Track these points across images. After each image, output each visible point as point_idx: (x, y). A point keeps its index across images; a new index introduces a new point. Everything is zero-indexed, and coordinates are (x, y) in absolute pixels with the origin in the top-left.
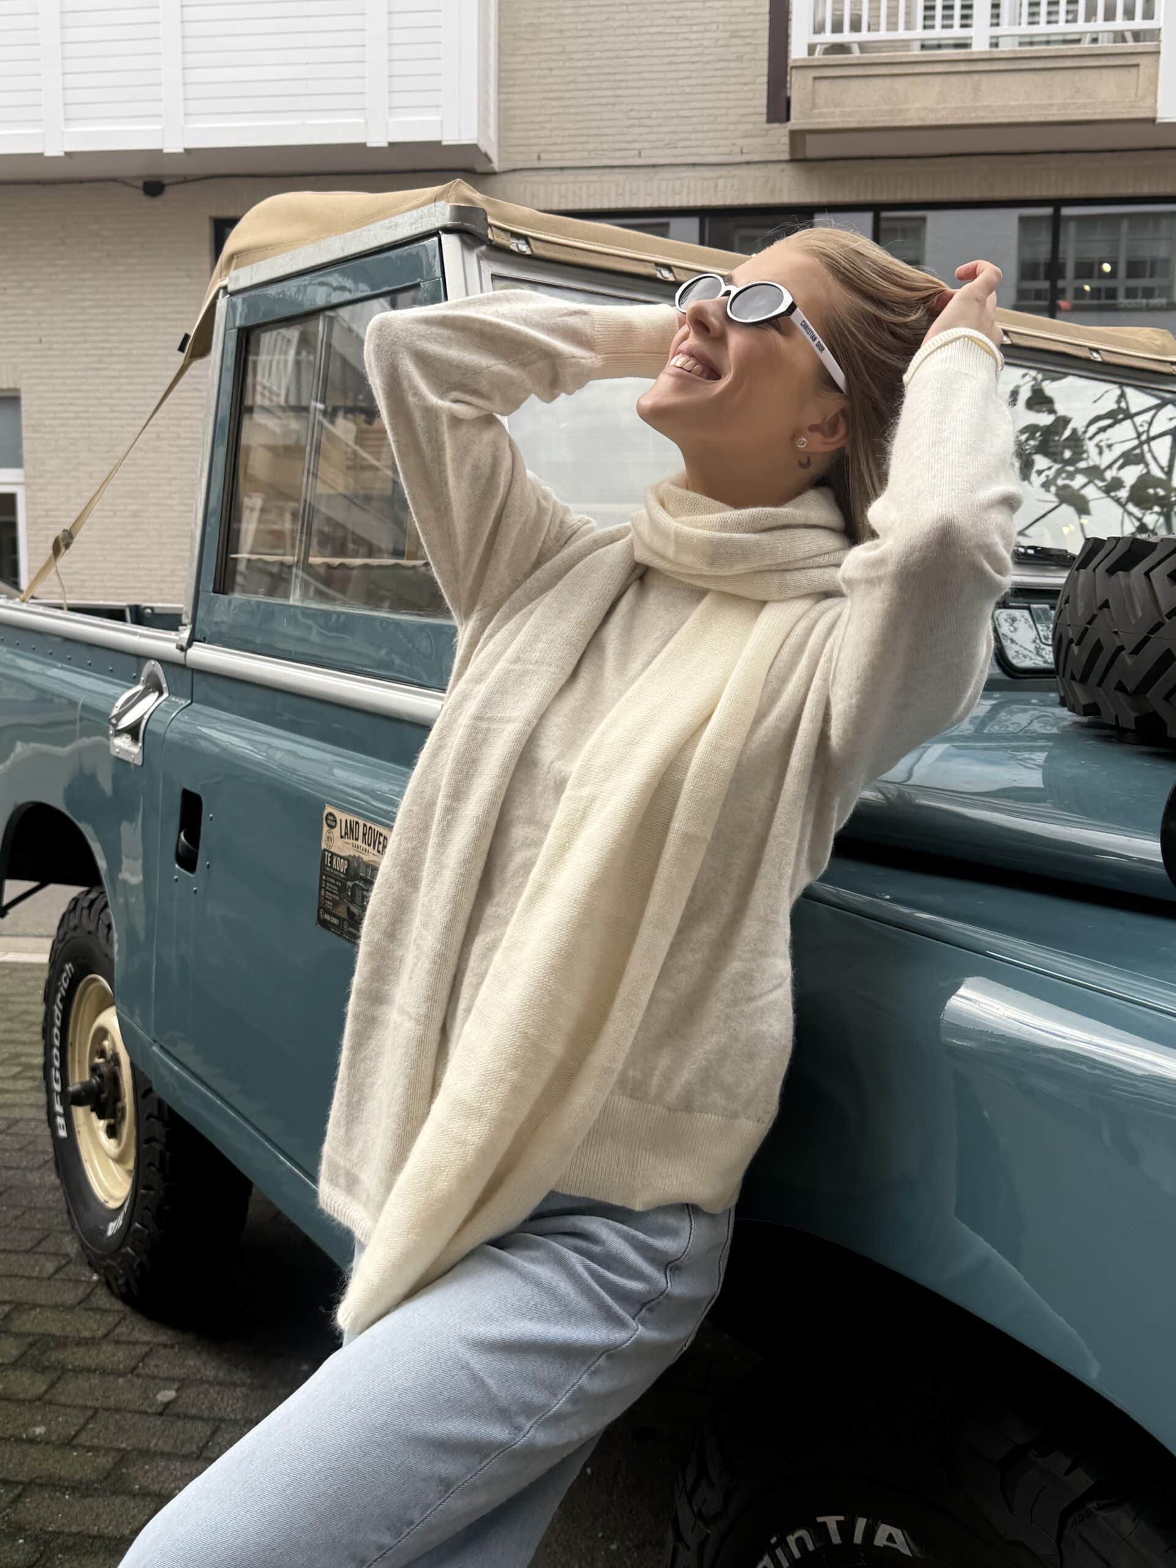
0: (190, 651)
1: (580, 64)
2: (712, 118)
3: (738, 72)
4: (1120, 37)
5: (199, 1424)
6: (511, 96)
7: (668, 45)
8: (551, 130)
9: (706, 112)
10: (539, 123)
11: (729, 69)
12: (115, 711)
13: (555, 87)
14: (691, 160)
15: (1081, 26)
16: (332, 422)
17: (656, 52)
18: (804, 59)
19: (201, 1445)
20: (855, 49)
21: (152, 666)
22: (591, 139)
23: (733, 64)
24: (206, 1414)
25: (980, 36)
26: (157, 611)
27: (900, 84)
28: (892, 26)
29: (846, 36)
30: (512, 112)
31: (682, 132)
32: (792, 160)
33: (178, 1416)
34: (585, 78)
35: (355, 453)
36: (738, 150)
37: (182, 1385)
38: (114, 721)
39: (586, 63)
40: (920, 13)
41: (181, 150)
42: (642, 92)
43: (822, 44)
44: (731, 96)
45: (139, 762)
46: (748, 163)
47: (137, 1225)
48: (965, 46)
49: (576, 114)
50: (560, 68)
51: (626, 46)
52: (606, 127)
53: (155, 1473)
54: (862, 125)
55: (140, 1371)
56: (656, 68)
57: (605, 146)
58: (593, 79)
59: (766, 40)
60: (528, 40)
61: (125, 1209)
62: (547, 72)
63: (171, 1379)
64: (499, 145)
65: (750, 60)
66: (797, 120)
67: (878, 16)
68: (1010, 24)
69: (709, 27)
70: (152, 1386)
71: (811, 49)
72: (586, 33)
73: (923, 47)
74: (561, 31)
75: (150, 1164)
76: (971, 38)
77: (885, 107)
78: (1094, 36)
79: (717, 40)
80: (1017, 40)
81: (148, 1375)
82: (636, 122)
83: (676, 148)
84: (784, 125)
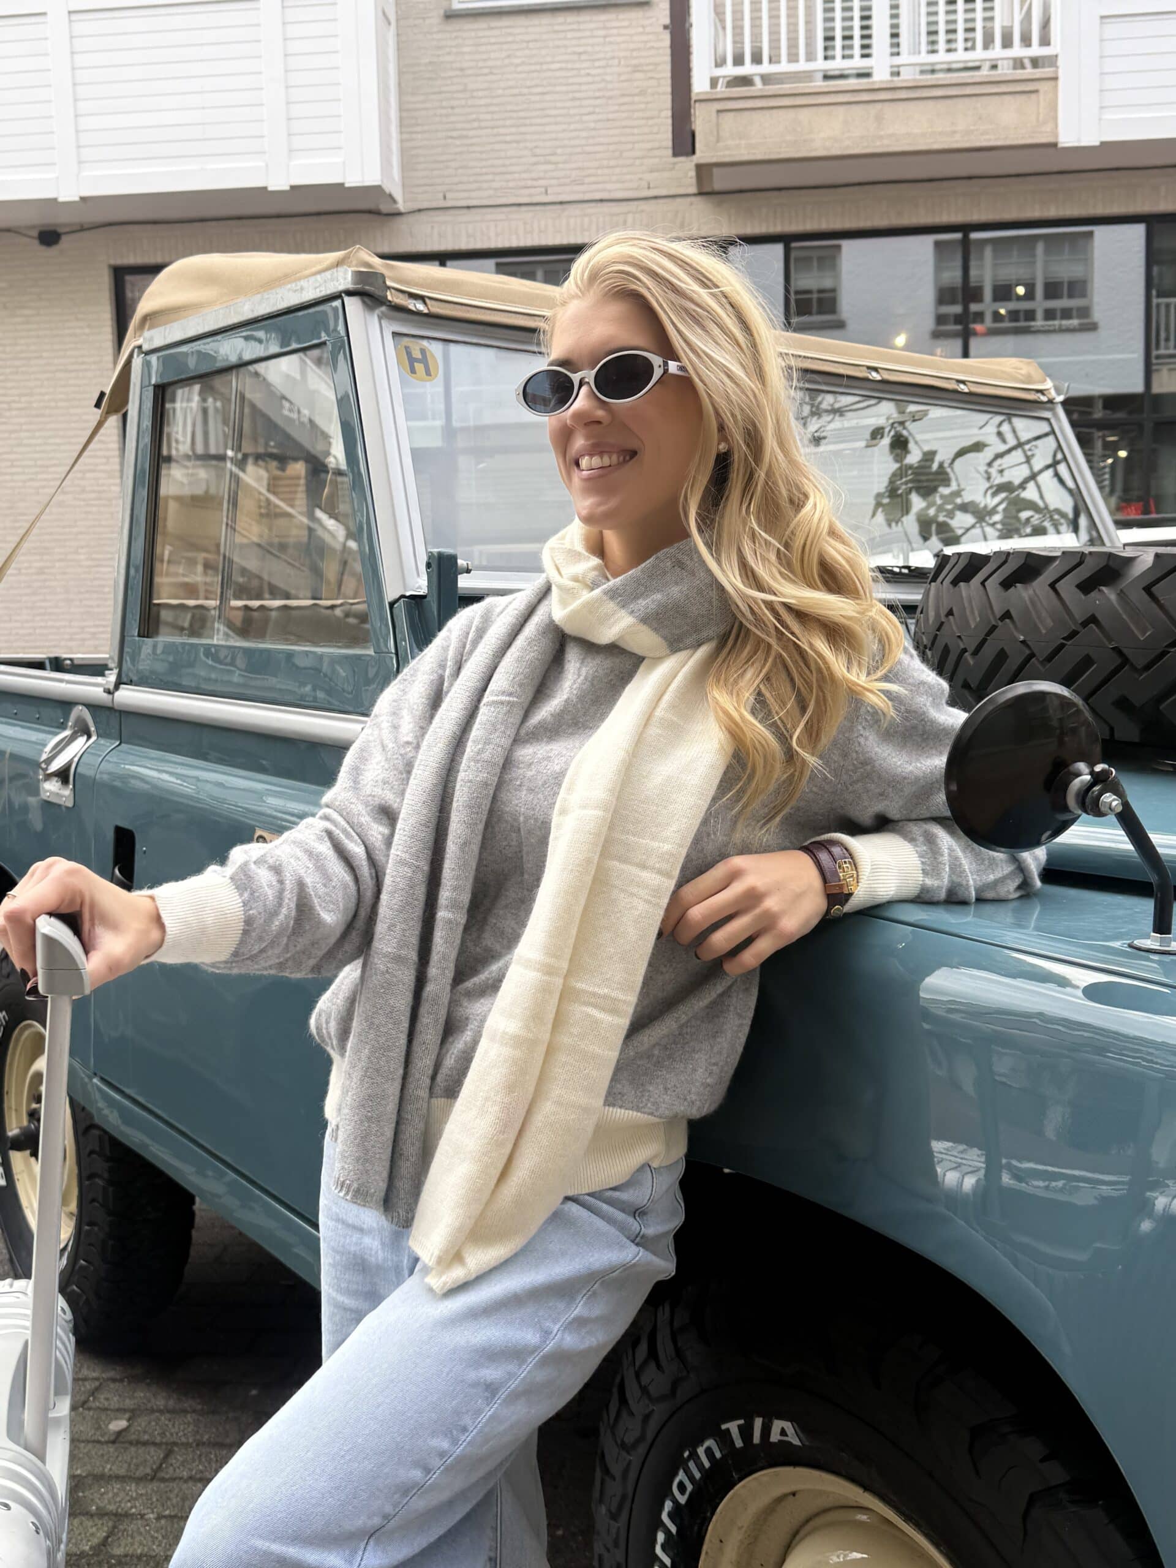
0: (117, 694)
1: (483, 102)
2: (617, 154)
3: (643, 106)
4: (1019, 63)
5: (152, 1449)
6: (414, 136)
7: (571, 81)
8: (456, 169)
9: (612, 148)
10: (442, 162)
11: (633, 103)
12: (44, 757)
13: (459, 126)
14: (598, 196)
15: (979, 54)
16: (244, 471)
17: (558, 89)
18: (707, 93)
19: (154, 1467)
20: (757, 80)
21: (79, 711)
22: (497, 178)
23: (637, 99)
24: (158, 1440)
25: (880, 66)
26: (76, 662)
27: (804, 115)
28: (793, 58)
29: (748, 69)
30: (414, 152)
31: (588, 168)
32: (700, 194)
33: (131, 1443)
34: (489, 117)
35: (268, 501)
36: (644, 184)
37: (133, 1414)
38: (43, 766)
39: (488, 101)
40: (820, 44)
41: (77, 199)
42: (547, 128)
43: (724, 77)
44: (636, 131)
45: (70, 804)
46: (656, 198)
47: (82, 1262)
48: (868, 75)
49: (481, 152)
50: (463, 106)
51: (528, 83)
52: (511, 165)
53: (110, 1495)
54: (767, 157)
55: (91, 1404)
56: (559, 105)
57: (511, 184)
58: (496, 116)
59: (668, 74)
60: (430, 79)
61: (69, 1248)
62: (450, 111)
63: (125, 1410)
64: (404, 186)
65: (653, 94)
66: (704, 153)
67: (779, 48)
68: (909, 54)
69: (610, 62)
70: (103, 1418)
71: (714, 82)
72: (486, 71)
73: (826, 77)
74: (462, 69)
75: (93, 1200)
76: (872, 68)
77: (789, 138)
78: (994, 63)
79: (619, 74)
80: (918, 69)
81: (99, 1408)
82: (542, 159)
83: (583, 184)
84: (690, 158)
